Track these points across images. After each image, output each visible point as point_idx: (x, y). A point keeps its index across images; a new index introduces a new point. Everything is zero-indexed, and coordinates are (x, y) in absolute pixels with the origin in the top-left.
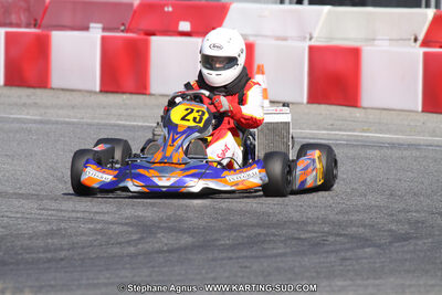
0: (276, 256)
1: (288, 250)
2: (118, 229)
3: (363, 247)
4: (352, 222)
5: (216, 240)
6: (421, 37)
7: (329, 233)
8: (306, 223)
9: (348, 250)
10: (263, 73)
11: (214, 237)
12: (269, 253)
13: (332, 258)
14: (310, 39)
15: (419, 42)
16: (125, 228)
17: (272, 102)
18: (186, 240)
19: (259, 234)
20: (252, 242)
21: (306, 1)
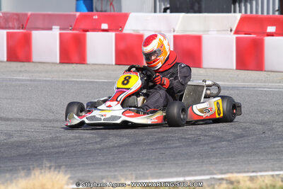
0: (176, 147)
1: (181, 144)
2: (88, 136)
3: (220, 141)
5: (142, 140)
6: (234, 29)
7: (200, 135)
9: (213, 143)
11: (140, 138)
12: (172, 146)
13: (206, 147)
14: (174, 31)
15: (233, 32)
16: (92, 135)
18: (126, 141)
19: (164, 136)
20: (161, 141)
21: (168, 11)
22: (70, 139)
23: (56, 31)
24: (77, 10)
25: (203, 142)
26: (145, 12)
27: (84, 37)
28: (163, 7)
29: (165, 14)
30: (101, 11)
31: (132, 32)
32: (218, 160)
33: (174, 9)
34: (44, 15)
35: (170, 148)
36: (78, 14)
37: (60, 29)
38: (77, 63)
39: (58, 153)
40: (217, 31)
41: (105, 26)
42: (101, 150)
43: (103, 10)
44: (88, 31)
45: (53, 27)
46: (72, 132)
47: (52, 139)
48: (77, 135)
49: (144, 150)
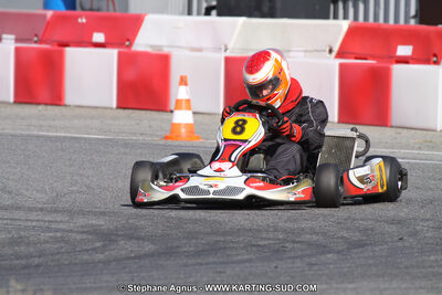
0: (243, 262)
2: (79, 237)
3: (323, 253)
4: (303, 229)
5: (178, 247)
6: (336, 49)
7: (285, 240)
8: (259, 231)
9: (310, 256)
10: (186, 84)
11: (175, 244)
12: (235, 258)
13: (298, 263)
14: (226, 50)
15: (334, 54)
16: (85, 236)
17: (194, 113)
18: (149, 247)
19: (218, 241)
20: (214, 249)
21: (214, 12)
22: (47, 242)
23: (9, 44)
24: (46, 6)
25: (292, 254)
26: (171, 14)
27: (61, 56)
28: (205, 5)
29: (207, 18)
30: (91, 10)
31: (149, 50)
32: (324, 286)
33: (225, 8)
35: (233, 262)
36: (49, 13)
37: (17, 40)
38: (46, 104)
39: (26, 267)
40: (306, 51)
41: (99, 37)
42: (107, 262)
43: (95, 7)
44: (67, 45)
46: (49, 229)
47: (13, 242)
48: (59, 234)
49: (186, 266)
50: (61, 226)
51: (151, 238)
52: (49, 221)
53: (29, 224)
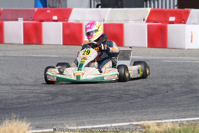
1: (109, 100)
2: (44, 95)
3: (137, 98)
4: (130, 89)
5: (82, 98)
6: (146, 19)
7: (123, 94)
8: (113, 91)
9: (131, 100)
11: (80, 97)
12: (102, 102)
13: (126, 102)
14: (104, 21)
15: (145, 21)
16: (46, 95)
18: (70, 98)
19: (97, 95)
20: (95, 98)
21: (100, 6)
23: (21, 22)
24: (35, 7)
25: (125, 99)
27: (41, 25)
28: (96, 4)
29: (97, 9)
30: (53, 7)
31: (74, 22)
32: (135, 111)
33: (104, 5)
34: (12, 10)
36: (36, 9)
37: (24, 20)
38: (36, 44)
39: (22, 108)
40: (135, 20)
41: (55, 18)
42: (53, 105)
44: (43, 21)
45: (19, 19)
46: (32, 93)
47: (18, 98)
48: (36, 95)
49: (83, 105)
50: (38, 91)
51: (71, 95)
52: (33, 90)
53: (25, 91)
